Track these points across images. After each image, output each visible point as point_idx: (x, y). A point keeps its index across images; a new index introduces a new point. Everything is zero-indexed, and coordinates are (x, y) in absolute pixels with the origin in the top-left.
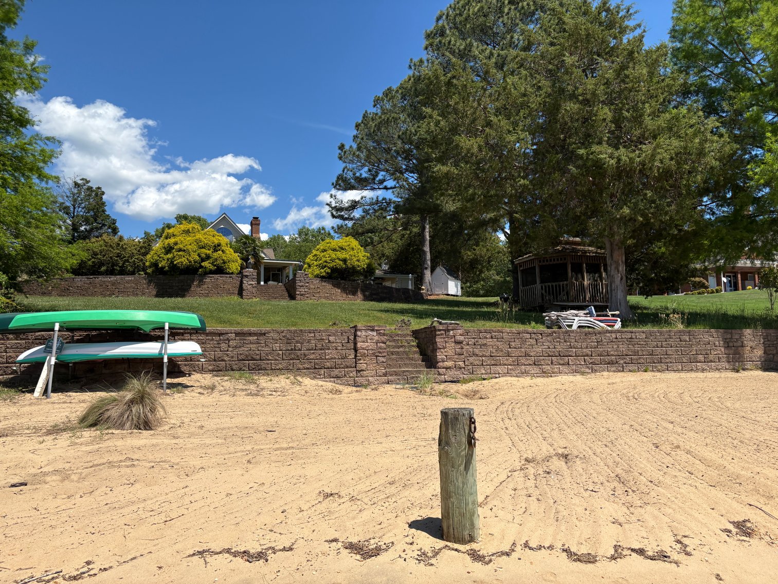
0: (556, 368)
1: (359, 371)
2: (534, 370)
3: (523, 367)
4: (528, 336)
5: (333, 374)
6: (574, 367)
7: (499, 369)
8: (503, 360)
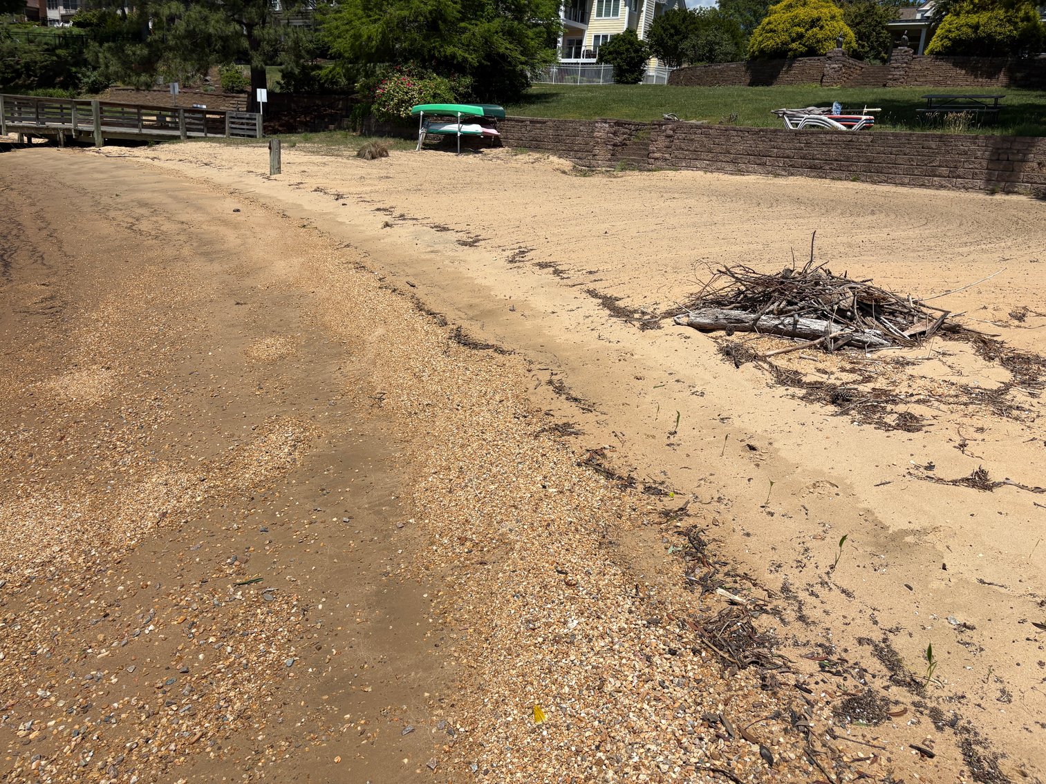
0: (752, 167)
1: (594, 155)
2: (730, 167)
3: (720, 163)
4: (734, 133)
5: (578, 156)
6: (770, 168)
7: (698, 163)
8: (703, 155)
